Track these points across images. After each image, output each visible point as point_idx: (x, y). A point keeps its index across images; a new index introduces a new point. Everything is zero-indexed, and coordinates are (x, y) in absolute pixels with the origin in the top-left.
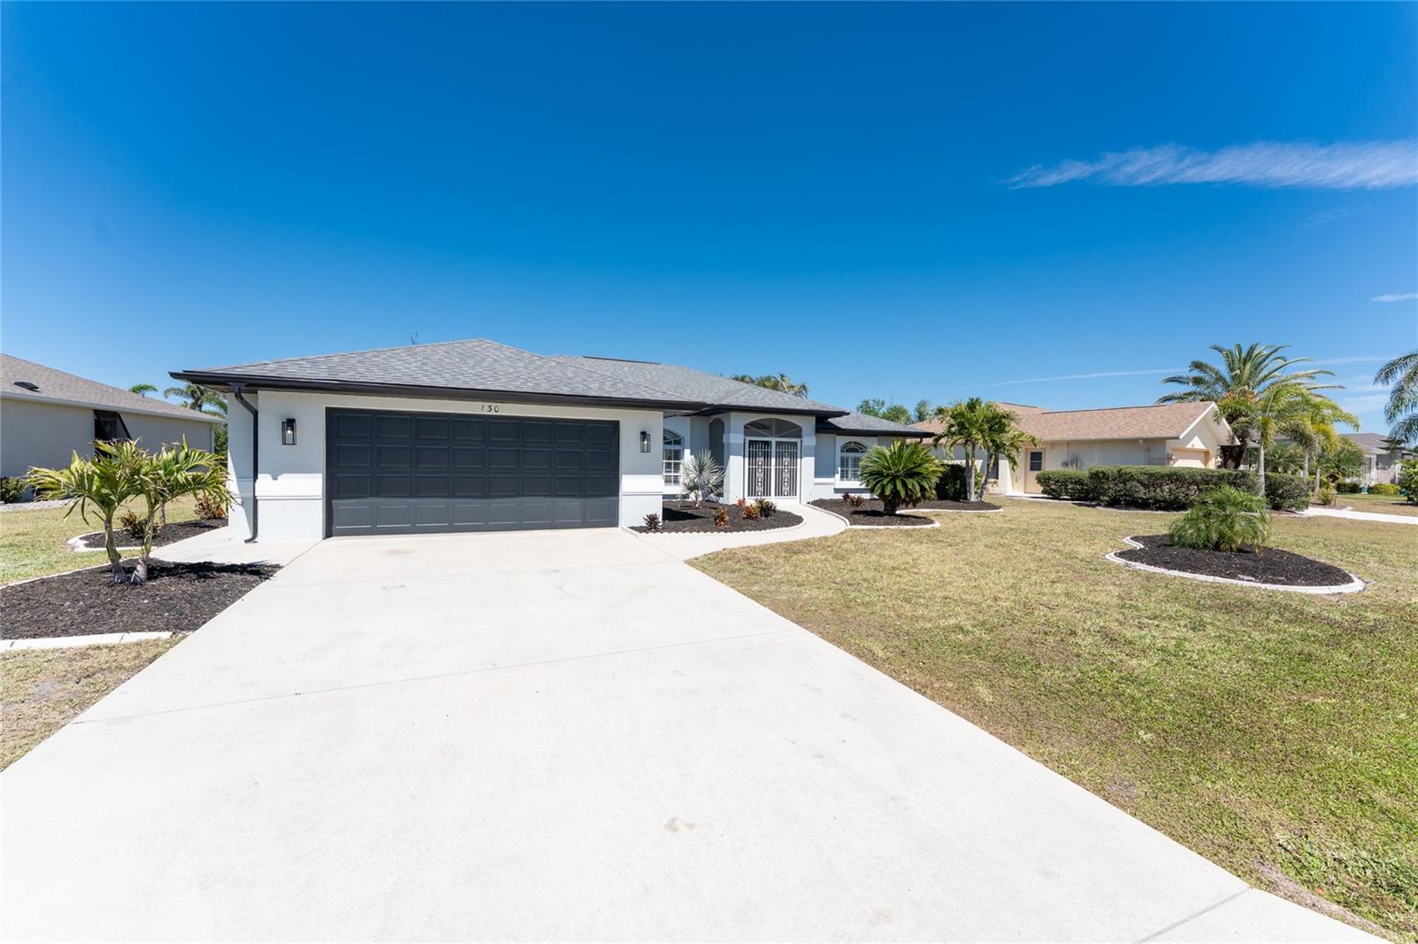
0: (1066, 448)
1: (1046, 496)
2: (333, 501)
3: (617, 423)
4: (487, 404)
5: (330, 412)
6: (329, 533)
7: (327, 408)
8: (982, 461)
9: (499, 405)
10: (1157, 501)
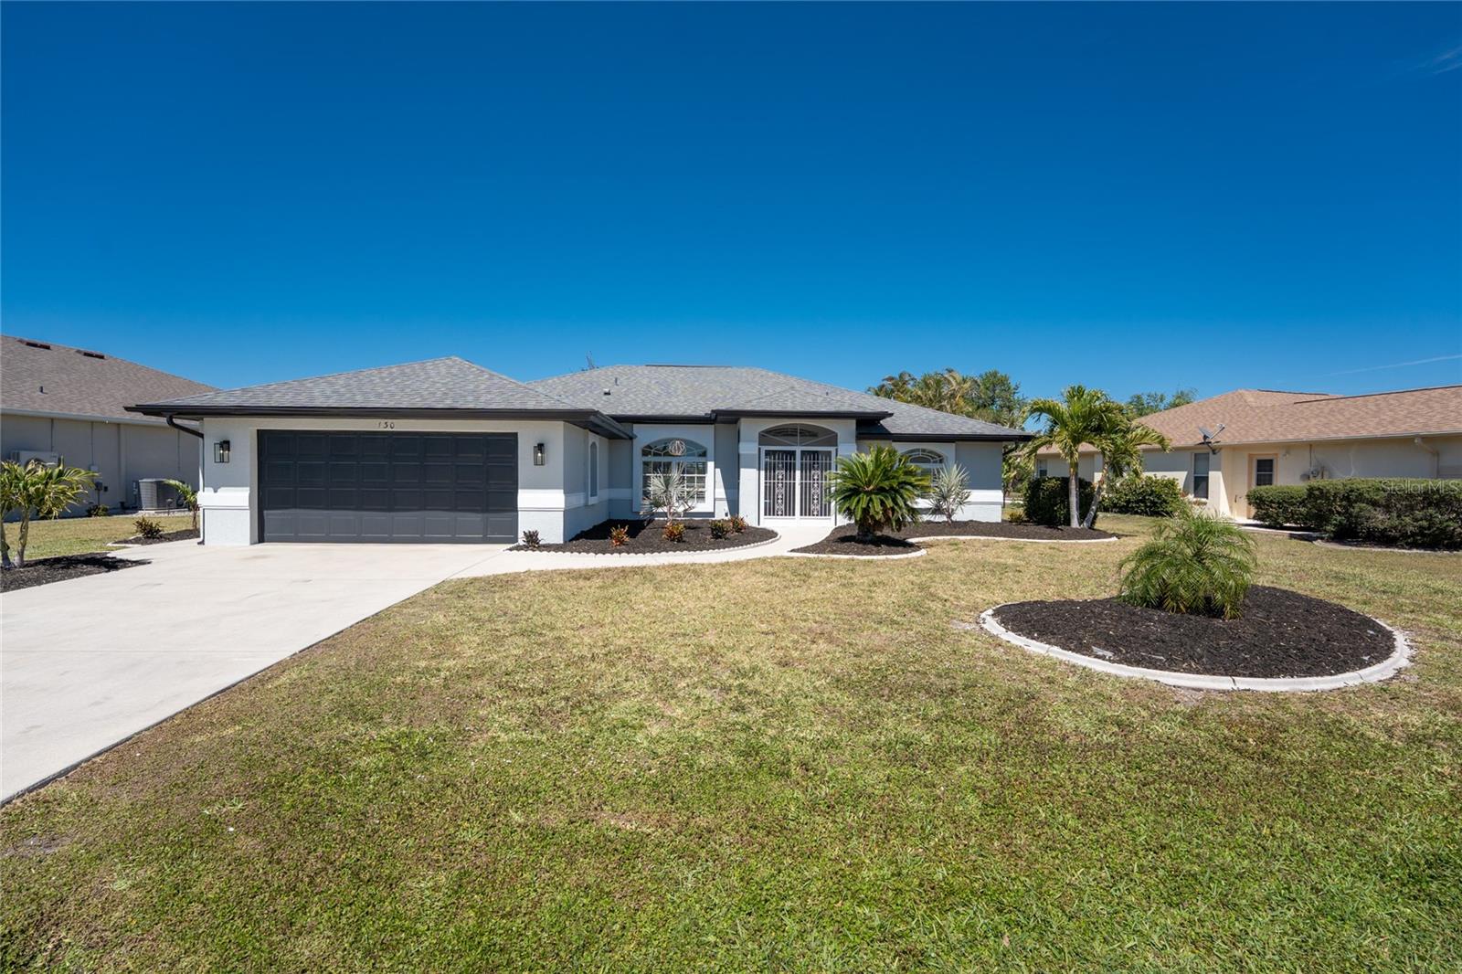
0: (1307, 454)
1: (1259, 522)
2: (265, 512)
3: (515, 435)
4: (383, 421)
5: (261, 434)
6: (261, 540)
7: (258, 430)
8: (1186, 473)
9: (394, 421)
10: (1405, 536)
